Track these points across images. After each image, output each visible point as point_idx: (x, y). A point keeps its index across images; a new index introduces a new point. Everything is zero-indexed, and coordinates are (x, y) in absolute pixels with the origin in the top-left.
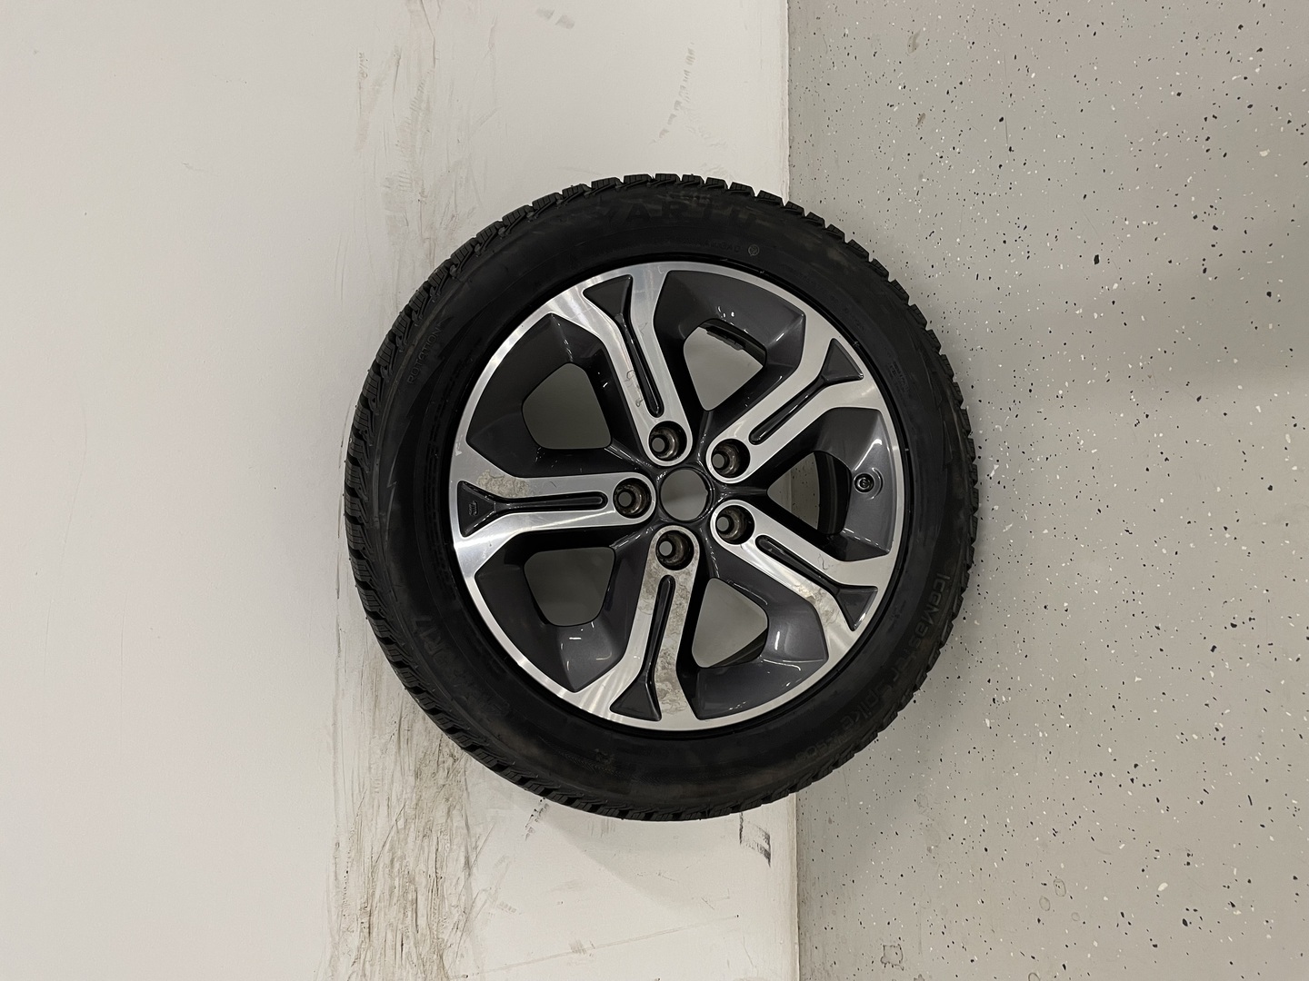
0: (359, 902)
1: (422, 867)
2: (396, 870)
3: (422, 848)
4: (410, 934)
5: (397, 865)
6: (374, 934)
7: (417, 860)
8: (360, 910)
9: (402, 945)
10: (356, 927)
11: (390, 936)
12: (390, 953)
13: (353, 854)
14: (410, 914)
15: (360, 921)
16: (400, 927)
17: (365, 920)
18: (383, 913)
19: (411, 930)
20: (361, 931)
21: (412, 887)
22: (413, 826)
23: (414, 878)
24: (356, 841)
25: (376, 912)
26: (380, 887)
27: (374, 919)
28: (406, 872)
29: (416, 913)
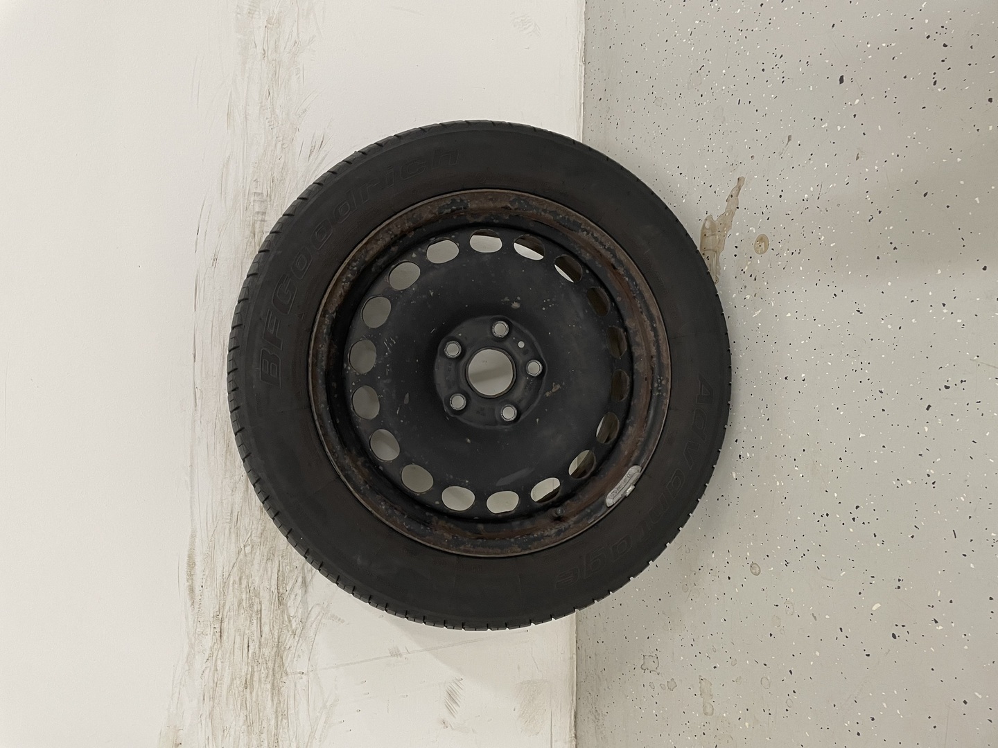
0: (212, 612)
1: (266, 584)
2: (243, 586)
3: (266, 569)
4: (255, 638)
5: (244, 582)
6: (225, 637)
7: (262, 578)
8: (213, 617)
9: (248, 646)
10: (209, 631)
11: (238, 639)
12: (238, 653)
13: (207, 573)
14: (255, 621)
15: (213, 626)
16: (247, 632)
17: (217, 626)
18: (232, 621)
19: (256, 634)
20: (214, 634)
21: (257, 600)
22: (258, 551)
23: (259, 594)
24: (209, 561)
25: (227, 620)
26: (231, 599)
27: (225, 625)
28: (252, 588)
29: (261, 621)
